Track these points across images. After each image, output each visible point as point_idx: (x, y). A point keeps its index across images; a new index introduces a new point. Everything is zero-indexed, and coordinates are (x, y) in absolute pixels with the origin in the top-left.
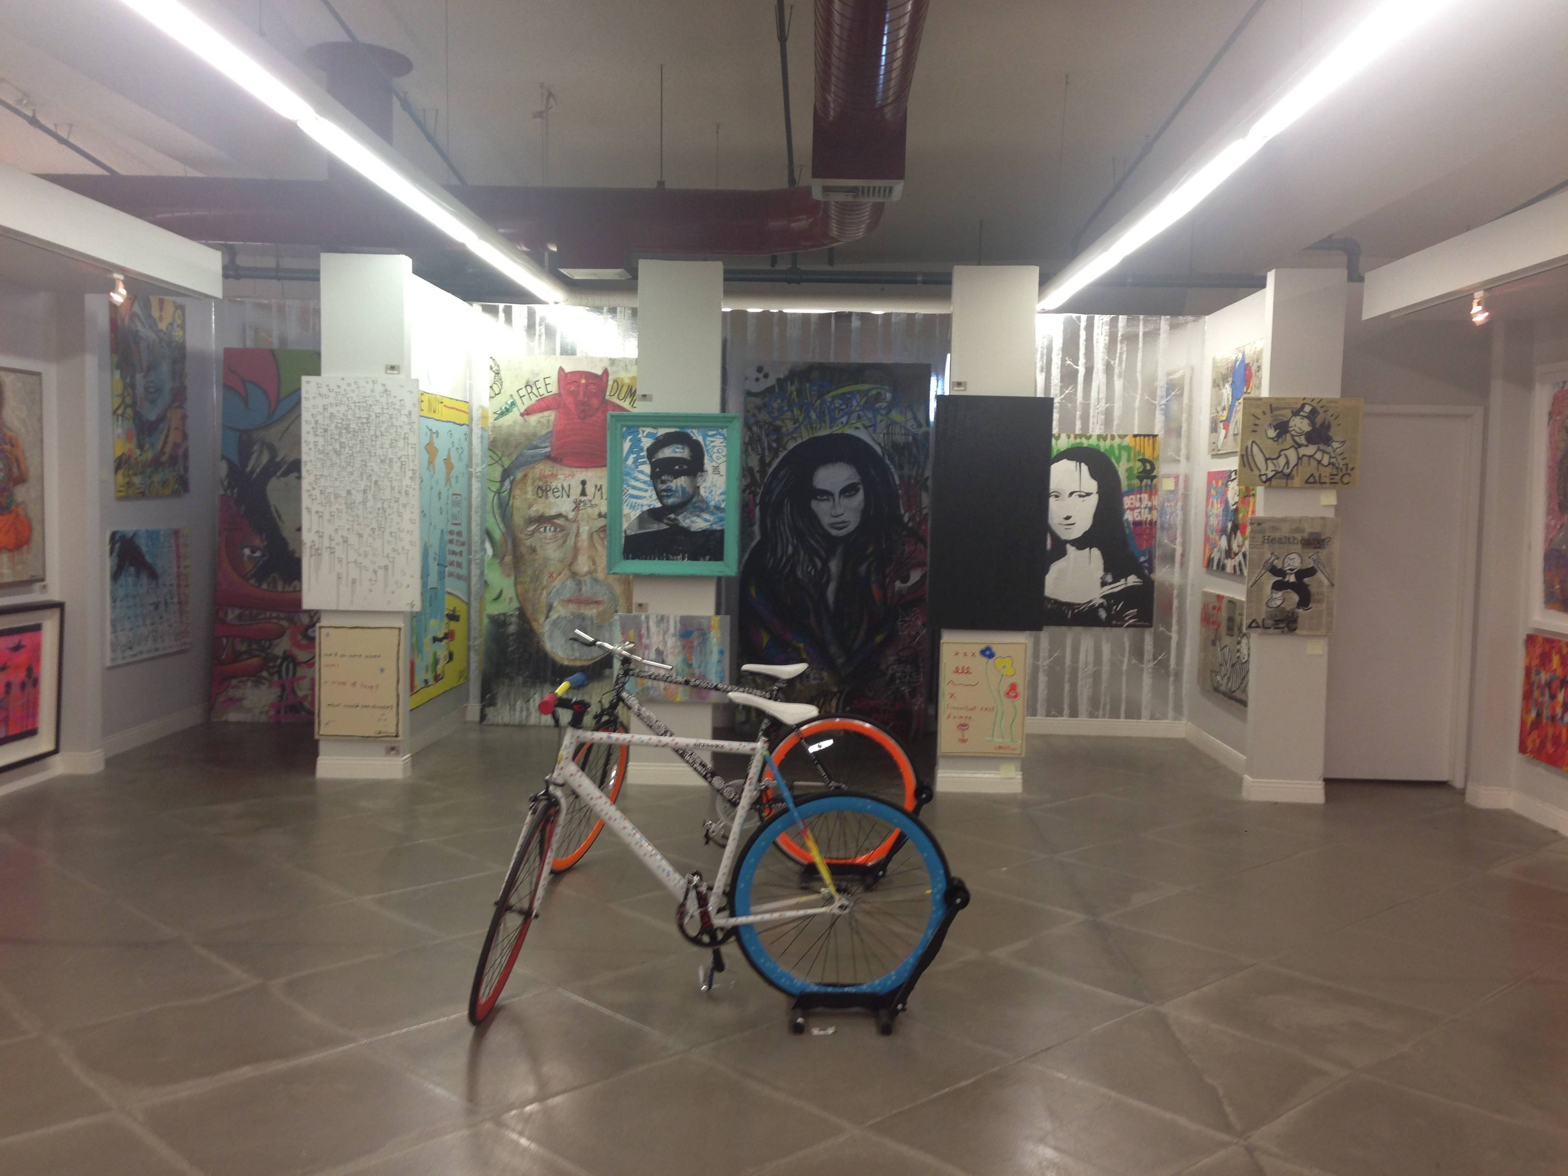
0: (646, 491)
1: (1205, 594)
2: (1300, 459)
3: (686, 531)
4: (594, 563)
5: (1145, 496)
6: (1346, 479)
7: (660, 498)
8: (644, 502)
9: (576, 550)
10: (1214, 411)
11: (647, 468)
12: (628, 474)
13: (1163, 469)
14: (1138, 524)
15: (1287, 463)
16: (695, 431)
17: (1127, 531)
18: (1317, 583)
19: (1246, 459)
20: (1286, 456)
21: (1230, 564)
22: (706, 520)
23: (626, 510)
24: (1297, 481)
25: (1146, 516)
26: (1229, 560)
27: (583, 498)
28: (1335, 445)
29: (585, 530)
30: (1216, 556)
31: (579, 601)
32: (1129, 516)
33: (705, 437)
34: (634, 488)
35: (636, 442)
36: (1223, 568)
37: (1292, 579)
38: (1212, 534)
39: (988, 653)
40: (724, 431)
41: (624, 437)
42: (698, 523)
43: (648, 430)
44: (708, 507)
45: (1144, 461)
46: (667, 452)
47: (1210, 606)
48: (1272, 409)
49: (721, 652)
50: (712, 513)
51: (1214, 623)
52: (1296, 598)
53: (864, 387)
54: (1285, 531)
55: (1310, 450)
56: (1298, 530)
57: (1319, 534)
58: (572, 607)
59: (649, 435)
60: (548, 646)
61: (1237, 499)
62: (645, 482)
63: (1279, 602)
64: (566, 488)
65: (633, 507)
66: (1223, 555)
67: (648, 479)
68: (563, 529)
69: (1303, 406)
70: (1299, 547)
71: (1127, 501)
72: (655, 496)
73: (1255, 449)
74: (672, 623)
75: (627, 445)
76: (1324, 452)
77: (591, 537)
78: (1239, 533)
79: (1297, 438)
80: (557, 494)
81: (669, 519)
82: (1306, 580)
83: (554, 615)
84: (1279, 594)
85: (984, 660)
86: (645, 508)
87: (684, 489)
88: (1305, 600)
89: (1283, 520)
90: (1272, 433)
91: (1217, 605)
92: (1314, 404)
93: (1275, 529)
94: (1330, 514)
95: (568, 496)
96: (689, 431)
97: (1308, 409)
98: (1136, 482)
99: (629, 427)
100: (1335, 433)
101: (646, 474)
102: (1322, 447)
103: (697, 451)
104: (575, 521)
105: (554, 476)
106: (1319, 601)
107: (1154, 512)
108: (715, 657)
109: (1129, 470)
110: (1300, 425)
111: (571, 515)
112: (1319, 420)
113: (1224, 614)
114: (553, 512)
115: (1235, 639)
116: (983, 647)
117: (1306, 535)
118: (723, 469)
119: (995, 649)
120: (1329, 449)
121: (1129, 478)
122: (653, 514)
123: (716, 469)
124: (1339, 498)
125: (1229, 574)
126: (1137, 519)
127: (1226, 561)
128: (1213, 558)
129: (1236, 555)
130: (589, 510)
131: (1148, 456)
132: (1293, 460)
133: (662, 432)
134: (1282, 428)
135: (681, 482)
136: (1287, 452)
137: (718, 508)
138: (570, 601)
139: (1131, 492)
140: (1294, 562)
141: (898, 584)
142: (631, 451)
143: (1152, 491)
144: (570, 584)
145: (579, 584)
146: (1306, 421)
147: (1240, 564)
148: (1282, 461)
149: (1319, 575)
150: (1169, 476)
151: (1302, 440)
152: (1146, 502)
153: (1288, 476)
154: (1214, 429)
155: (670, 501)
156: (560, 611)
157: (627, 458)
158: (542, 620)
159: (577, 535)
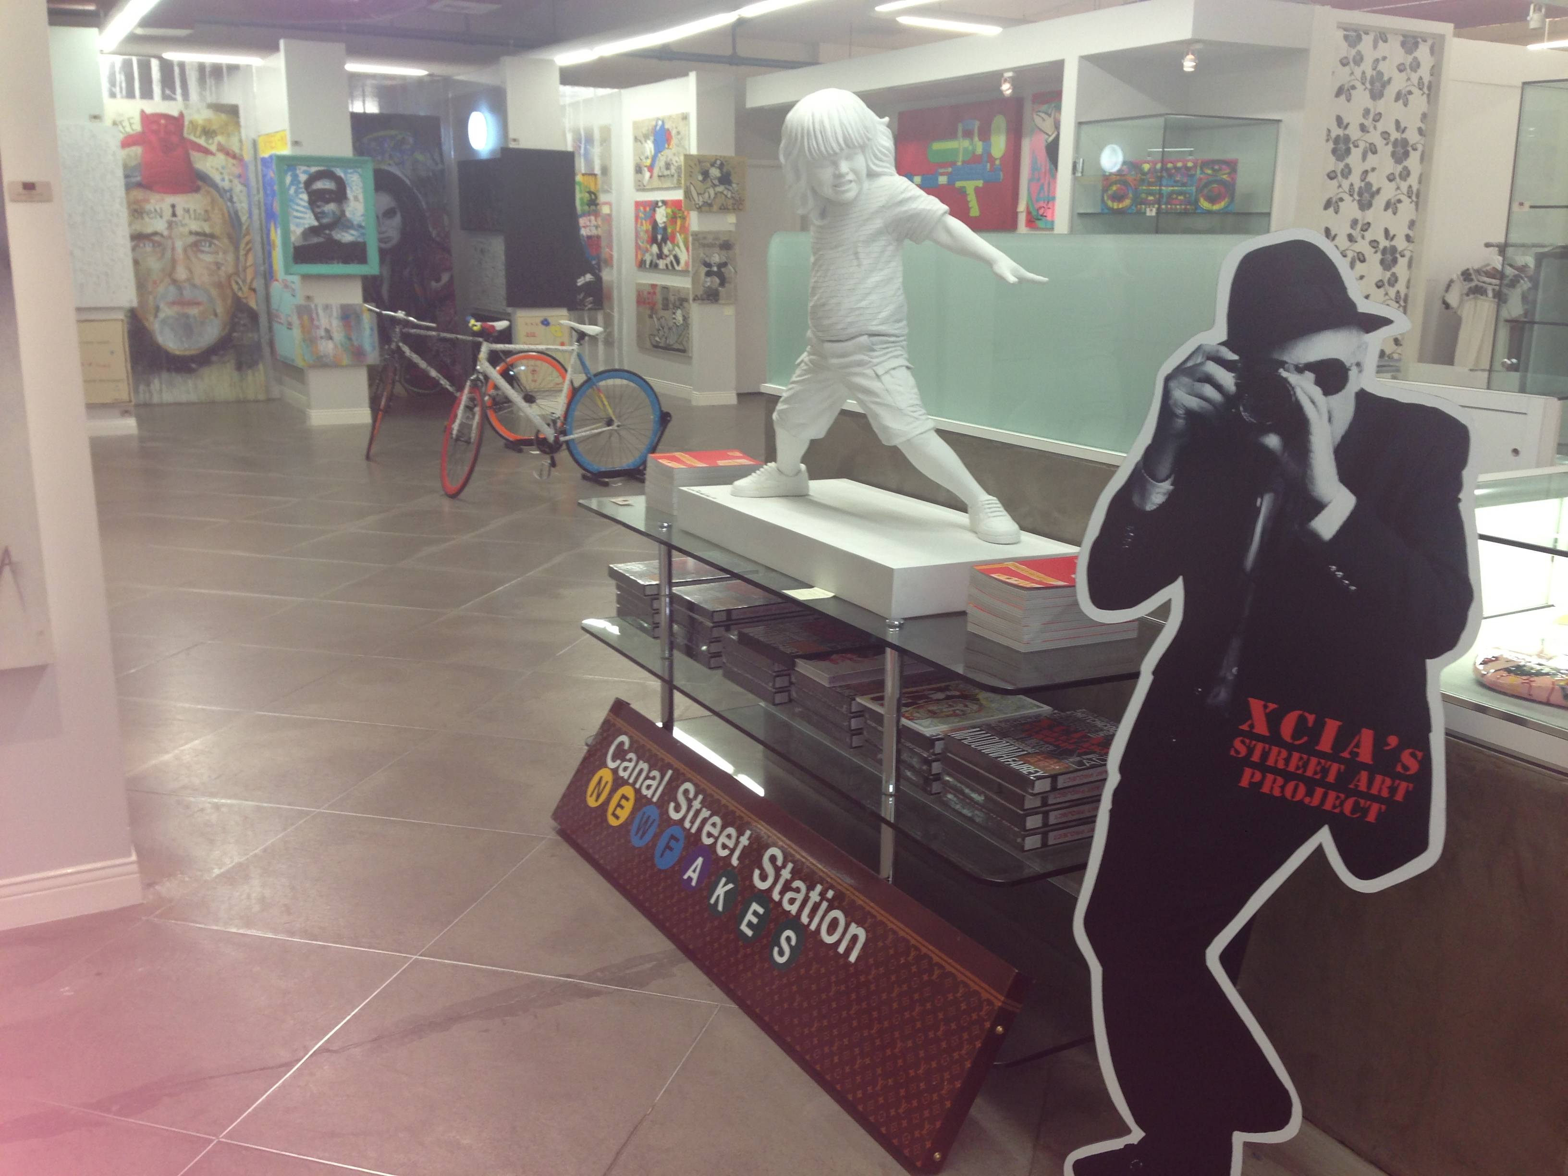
0: (306, 213)
1: (638, 285)
2: (716, 194)
3: (338, 243)
4: (190, 271)
5: (593, 218)
6: (741, 207)
7: (317, 218)
8: (305, 221)
9: (174, 261)
10: (638, 158)
11: (305, 197)
12: (291, 201)
13: (602, 198)
14: (589, 237)
15: (709, 197)
16: (338, 169)
17: (583, 243)
18: (729, 271)
19: (687, 194)
20: (709, 192)
21: (662, 264)
22: (353, 235)
23: (292, 227)
24: (715, 208)
25: (594, 232)
26: (661, 260)
27: (174, 219)
28: (734, 185)
29: (179, 245)
30: (648, 258)
31: (181, 302)
32: (584, 232)
33: (346, 173)
34: (297, 211)
35: (295, 177)
36: (656, 266)
37: (715, 269)
38: (643, 243)
39: (546, 323)
40: (359, 170)
41: (286, 173)
42: (347, 237)
43: (304, 168)
44: (352, 225)
45: (590, 193)
46: (319, 185)
47: (645, 293)
48: (700, 162)
49: (372, 329)
50: (356, 230)
51: (649, 303)
52: (717, 281)
53: (393, 132)
54: (710, 240)
55: (720, 189)
56: (717, 239)
57: (727, 241)
58: (176, 308)
59: (305, 172)
60: (160, 339)
61: (665, 219)
62: (304, 207)
63: (709, 284)
64: (158, 210)
65: (297, 225)
66: (655, 257)
67: (306, 204)
68: (159, 244)
69: (716, 160)
70: (717, 250)
71: (582, 221)
72: (313, 217)
73: (692, 188)
74: (334, 310)
75: (288, 179)
76: (729, 190)
77: (185, 250)
78: (668, 242)
79: (714, 181)
80: (152, 215)
81: (325, 234)
82: (723, 270)
83: (162, 315)
84: (709, 279)
85: (543, 327)
86: (307, 226)
87: (334, 213)
88: (723, 283)
89: (710, 232)
90: (700, 178)
91: (652, 291)
92: (722, 159)
93: (705, 238)
94: (733, 228)
95: (161, 217)
96: (333, 169)
97: (718, 162)
98: (586, 208)
99: (289, 166)
100: (734, 178)
101: (304, 201)
102: (727, 186)
103: (341, 185)
104: (170, 237)
105: (147, 201)
106: (730, 283)
107: (599, 229)
108: (367, 332)
109: (582, 199)
110: (715, 172)
111: (166, 233)
112: (725, 170)
113: (659, 298)
114: (149, 230)
115: (670, 312)
116: (542, 319)
117: (721, 242)
118: (361, 197)
119: (550, 320)
120: (731, 188)
121: (582, 204)
122: (312, 231)
123: (356, 198)
124: (737, 219)
125: (663, 270)
126: (589, 234)
127: (658, 262)
128: (645, 261)
129: (666, 256)
130: (181, 229)
131: (593, 189)
132: (712, 196)
133: (313, 169)
134: (706, 174)
135: (331, 207)
136: (709, 190)
137: (360, 226)
138: (174, 303)
139: (584, 214)
140: (716, 258)
141: (434, 284)
142: (292, 183)
143: (596, 214)
144: (172, 289)
145: (180, 289)
146: (718, 170)
147: (671, 263)
148: (706, 195)
149: (730, 267)
150: (606, 203)
151: (716, 182)
152: (594, 222)
153: (710, 205)
154: (639, 170)
155: (325, 221)
156: (167, 312)
157: (289, 189)
158: (151, 319)
159: (173, 249)
